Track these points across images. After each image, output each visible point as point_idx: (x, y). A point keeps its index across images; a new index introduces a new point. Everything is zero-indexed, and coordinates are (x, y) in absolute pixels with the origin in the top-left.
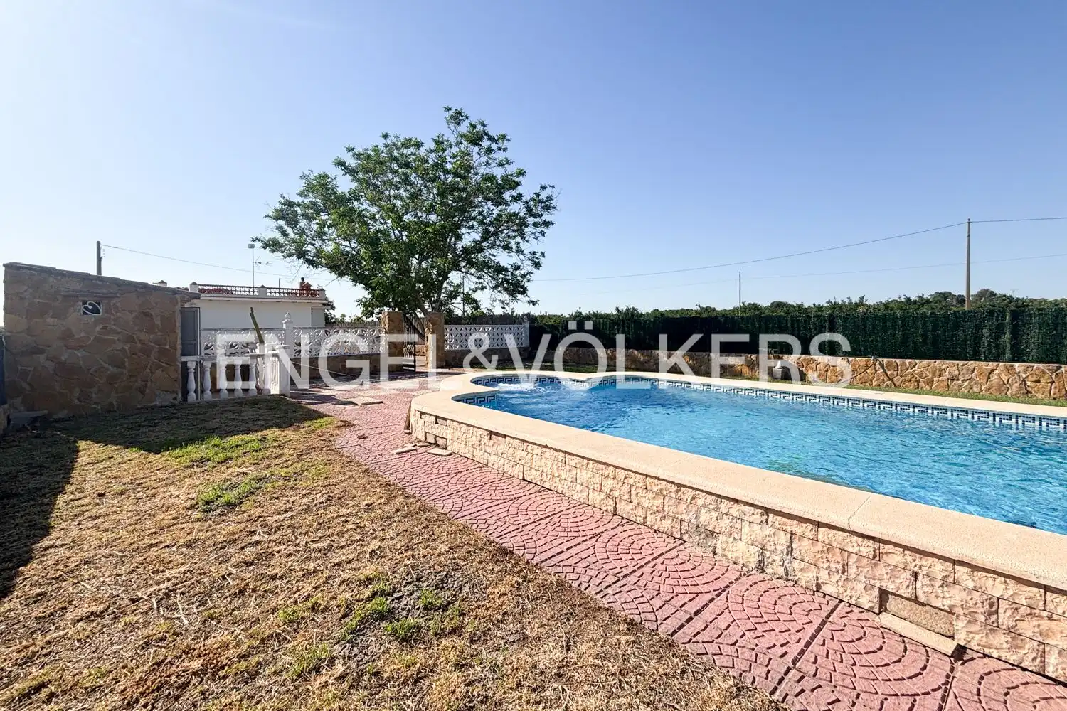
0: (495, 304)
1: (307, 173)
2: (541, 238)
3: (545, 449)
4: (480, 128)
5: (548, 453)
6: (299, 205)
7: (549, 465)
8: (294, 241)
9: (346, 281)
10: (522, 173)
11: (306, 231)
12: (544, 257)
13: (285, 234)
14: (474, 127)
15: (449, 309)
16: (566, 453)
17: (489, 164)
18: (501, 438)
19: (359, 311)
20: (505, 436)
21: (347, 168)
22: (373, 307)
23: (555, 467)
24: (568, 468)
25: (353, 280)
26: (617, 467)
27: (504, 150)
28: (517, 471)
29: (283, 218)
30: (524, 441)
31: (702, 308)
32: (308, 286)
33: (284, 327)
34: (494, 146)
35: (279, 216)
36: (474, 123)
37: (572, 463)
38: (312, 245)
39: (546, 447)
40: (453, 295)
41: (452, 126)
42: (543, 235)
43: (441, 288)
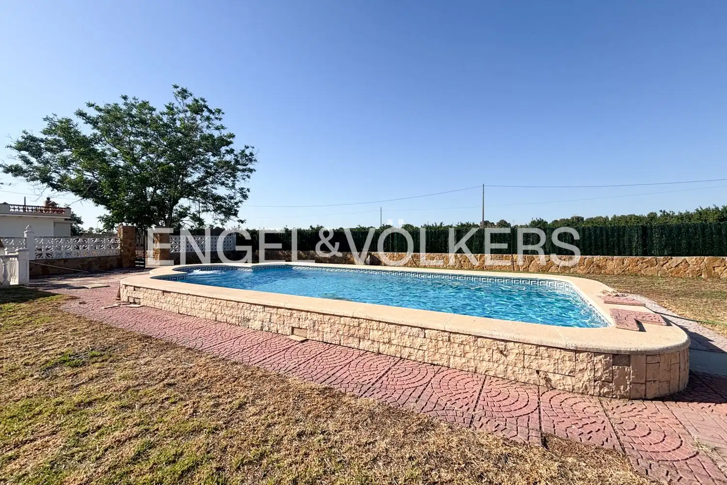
0: (216, 221)
1: (51, 116)
2: (247, 179)
3: (188, 296)
4: (201, 102)
5: (191, 297)
6: (42, 141)
7: (190, 304)
8: (38, 169)
9: (89, 203)
10: (232, 136)
11: (51, 161)
12: (249, 191)
13: (28, 162)
14: (197, 101)
15: (180, 225)
16: (197, 296)
17: (210, 127)
18: (168, 294)
19: (101, 226)
20: (170, 292)
21: (88, 118)
22: (113, 222)
23: (192, 304)
24: (198, 303)
25: (96, 202)
26: (217, 299)
27: (220, 119)
28: (175, 310)
29: (26, 150)
30: (179, 293)
31: (361, 227)
32: (54, 204)
33: (25, 235)
34: (212, 116)
35: (20, 147)
36: (197, 99)
37: (200, 300)
38: (57, 172)
39: (188, 294)
40: (183, 214)
41: (179, 99)
42: (249, 177)
43: (171, 209)
